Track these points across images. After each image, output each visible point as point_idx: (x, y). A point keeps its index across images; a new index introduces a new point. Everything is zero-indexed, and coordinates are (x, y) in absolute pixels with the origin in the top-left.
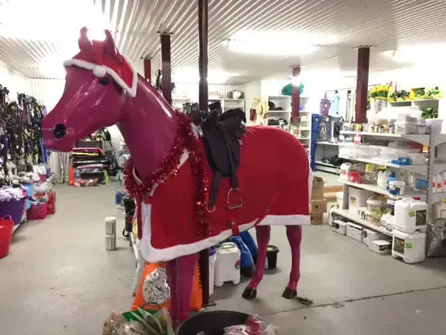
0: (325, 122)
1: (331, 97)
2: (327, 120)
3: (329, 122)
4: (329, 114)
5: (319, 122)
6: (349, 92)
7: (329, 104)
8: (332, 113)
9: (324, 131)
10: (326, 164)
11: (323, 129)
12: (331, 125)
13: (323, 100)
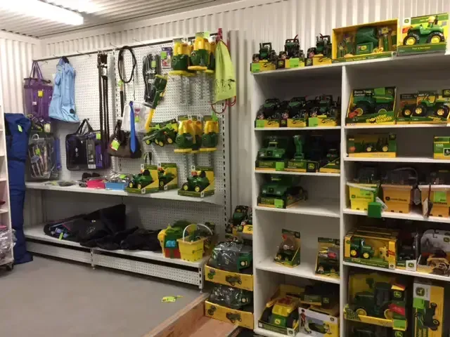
0: (43, 134)
1: (50, 72)
2: (47, 127)
3: (53, 134)
4: (51, 114)
5: (27, 134)
6: (103, 58)
7: (49, 91)
8: (57, 110)
9: (41, 156)
10: (59, 240)
11: (38, 151)
12: (57, 141)
13: (29, 80)
